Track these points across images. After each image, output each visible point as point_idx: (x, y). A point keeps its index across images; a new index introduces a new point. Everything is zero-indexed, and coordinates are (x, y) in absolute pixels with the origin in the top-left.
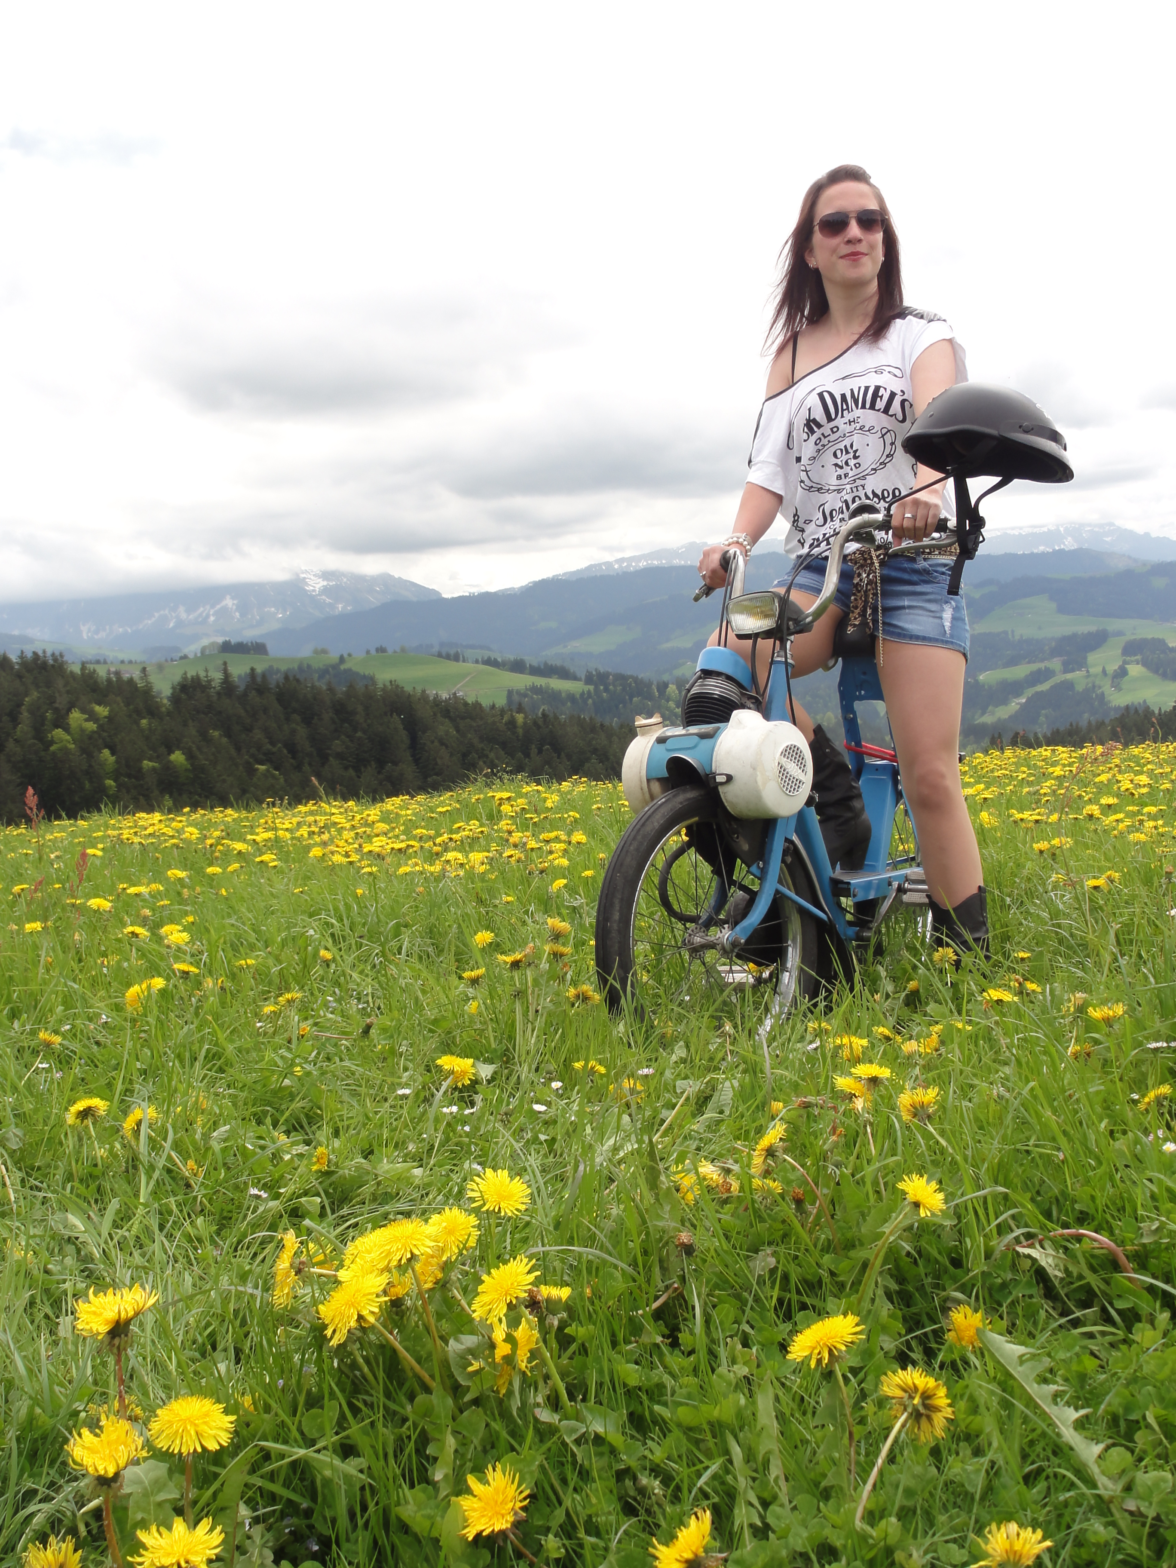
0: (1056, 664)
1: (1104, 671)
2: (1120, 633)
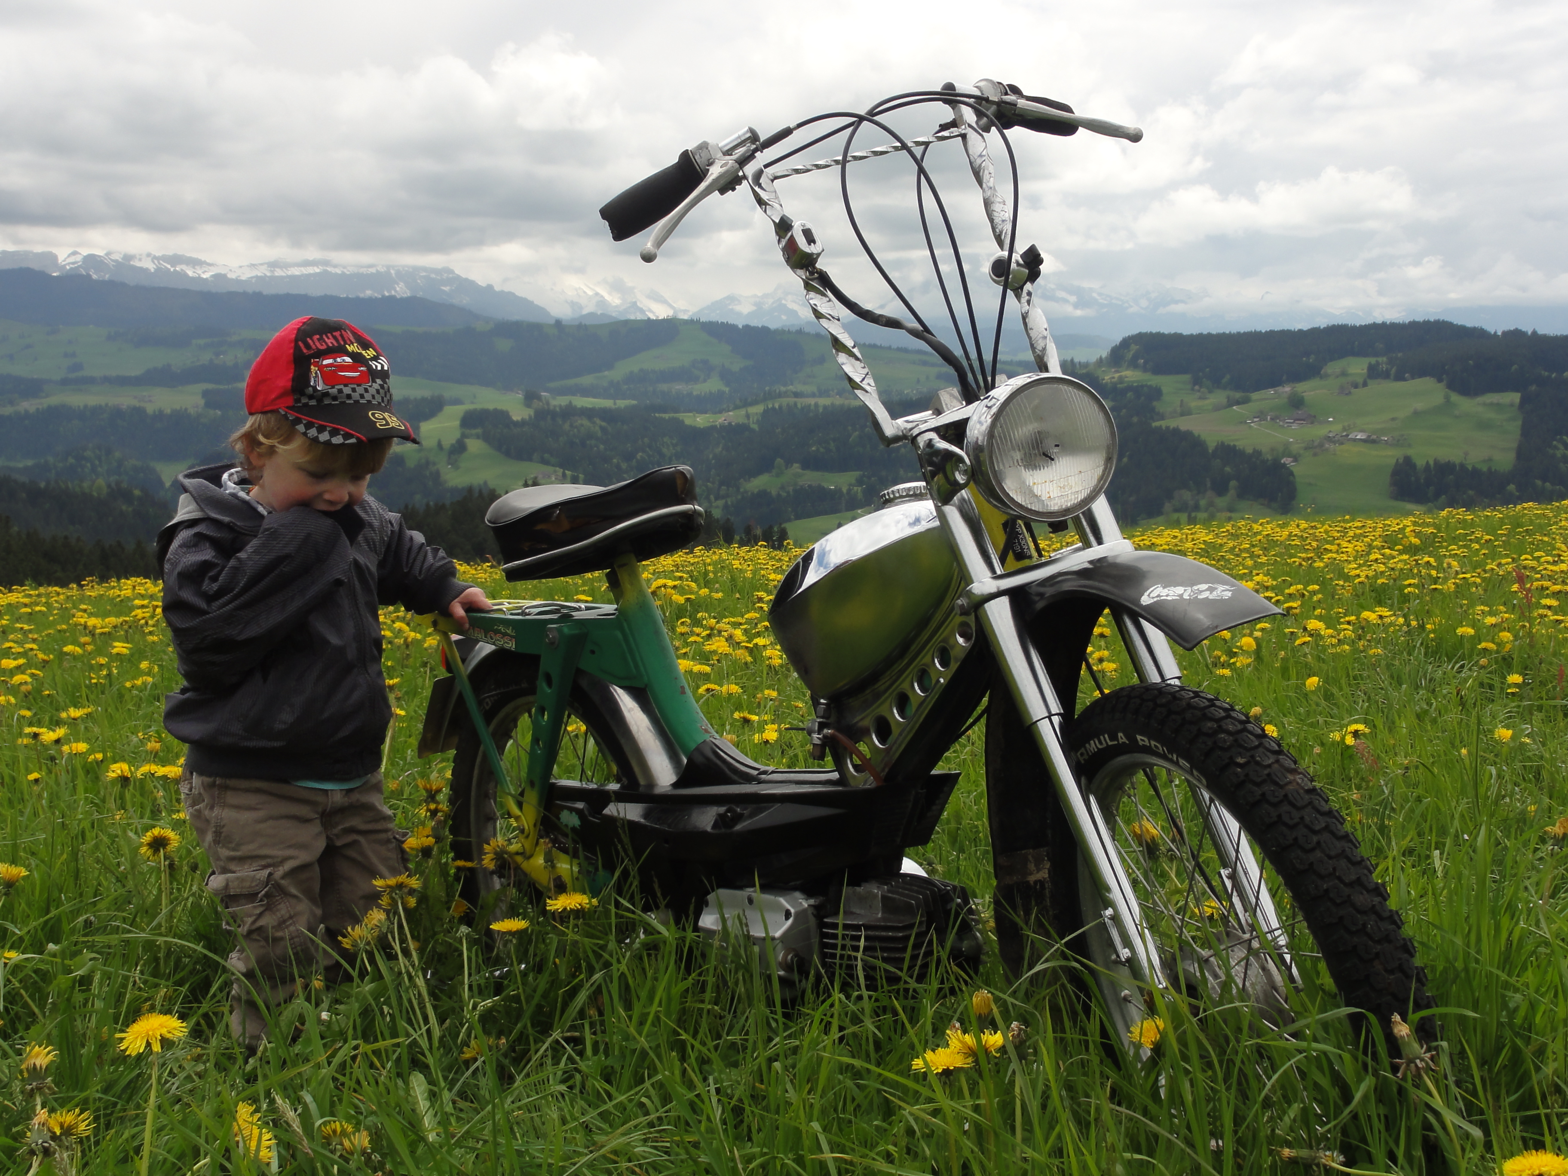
1: (440, 444)
2: (456, 401)
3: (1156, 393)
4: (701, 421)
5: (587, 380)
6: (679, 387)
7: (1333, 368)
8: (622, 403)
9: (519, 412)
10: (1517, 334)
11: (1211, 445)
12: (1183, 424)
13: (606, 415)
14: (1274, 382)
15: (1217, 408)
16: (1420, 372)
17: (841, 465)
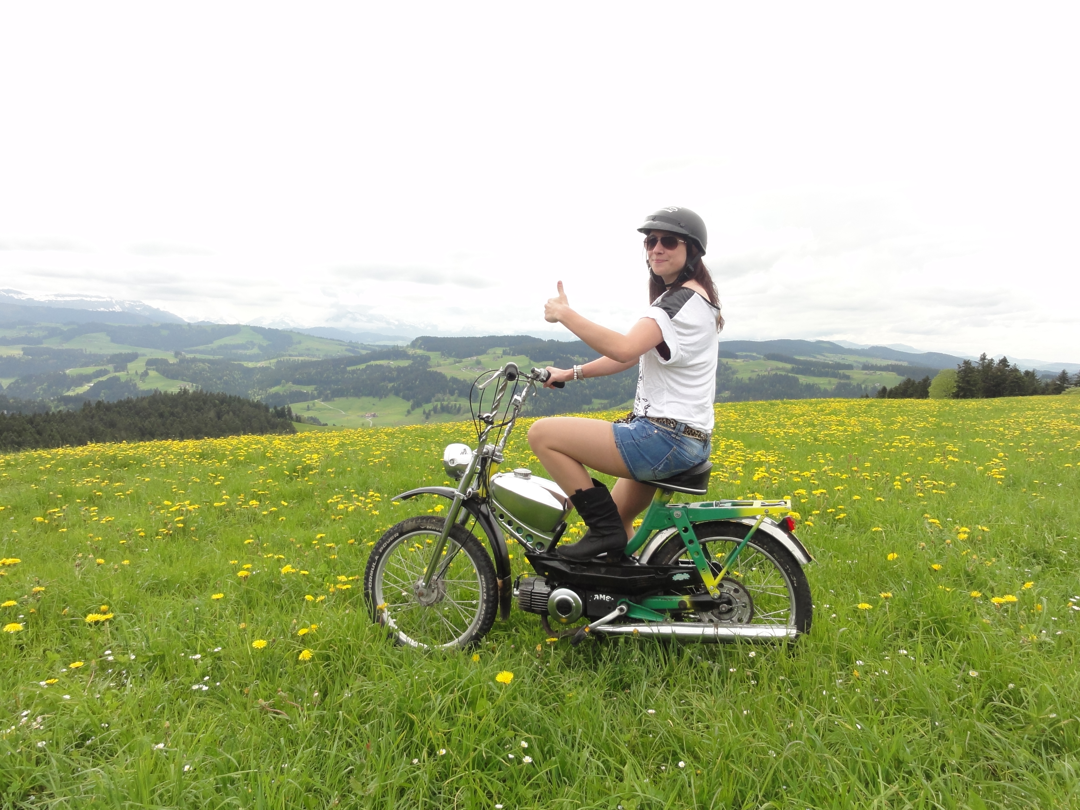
0: (110, 367)
1: (136, 372)
2: (144, 355)
3: (428, 358)
4: (250, 365)
5: (201, 348)
6: (240, 351)
7: (491, 351)
8: (217, 357)
9: (172, 360)
10: (552, 341)
11: (449, 377)
12: (439, 370)
13: (210, 361)
14: (470, 356)
15: (450, 364)
16: (521, 353)
17: (308, 382)
